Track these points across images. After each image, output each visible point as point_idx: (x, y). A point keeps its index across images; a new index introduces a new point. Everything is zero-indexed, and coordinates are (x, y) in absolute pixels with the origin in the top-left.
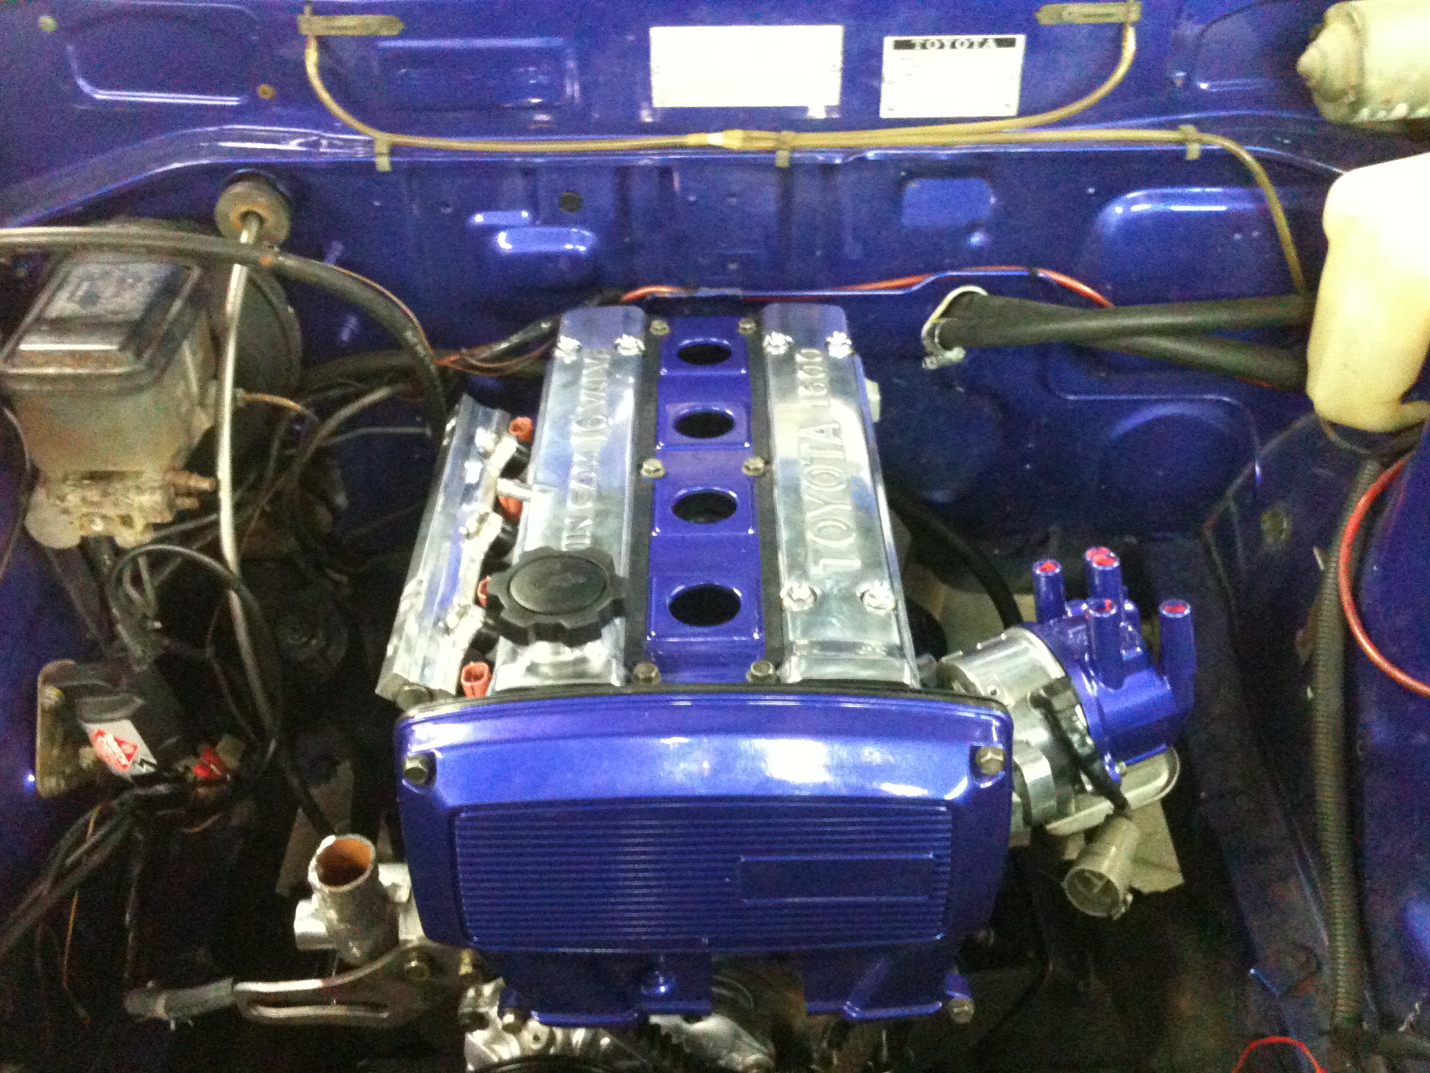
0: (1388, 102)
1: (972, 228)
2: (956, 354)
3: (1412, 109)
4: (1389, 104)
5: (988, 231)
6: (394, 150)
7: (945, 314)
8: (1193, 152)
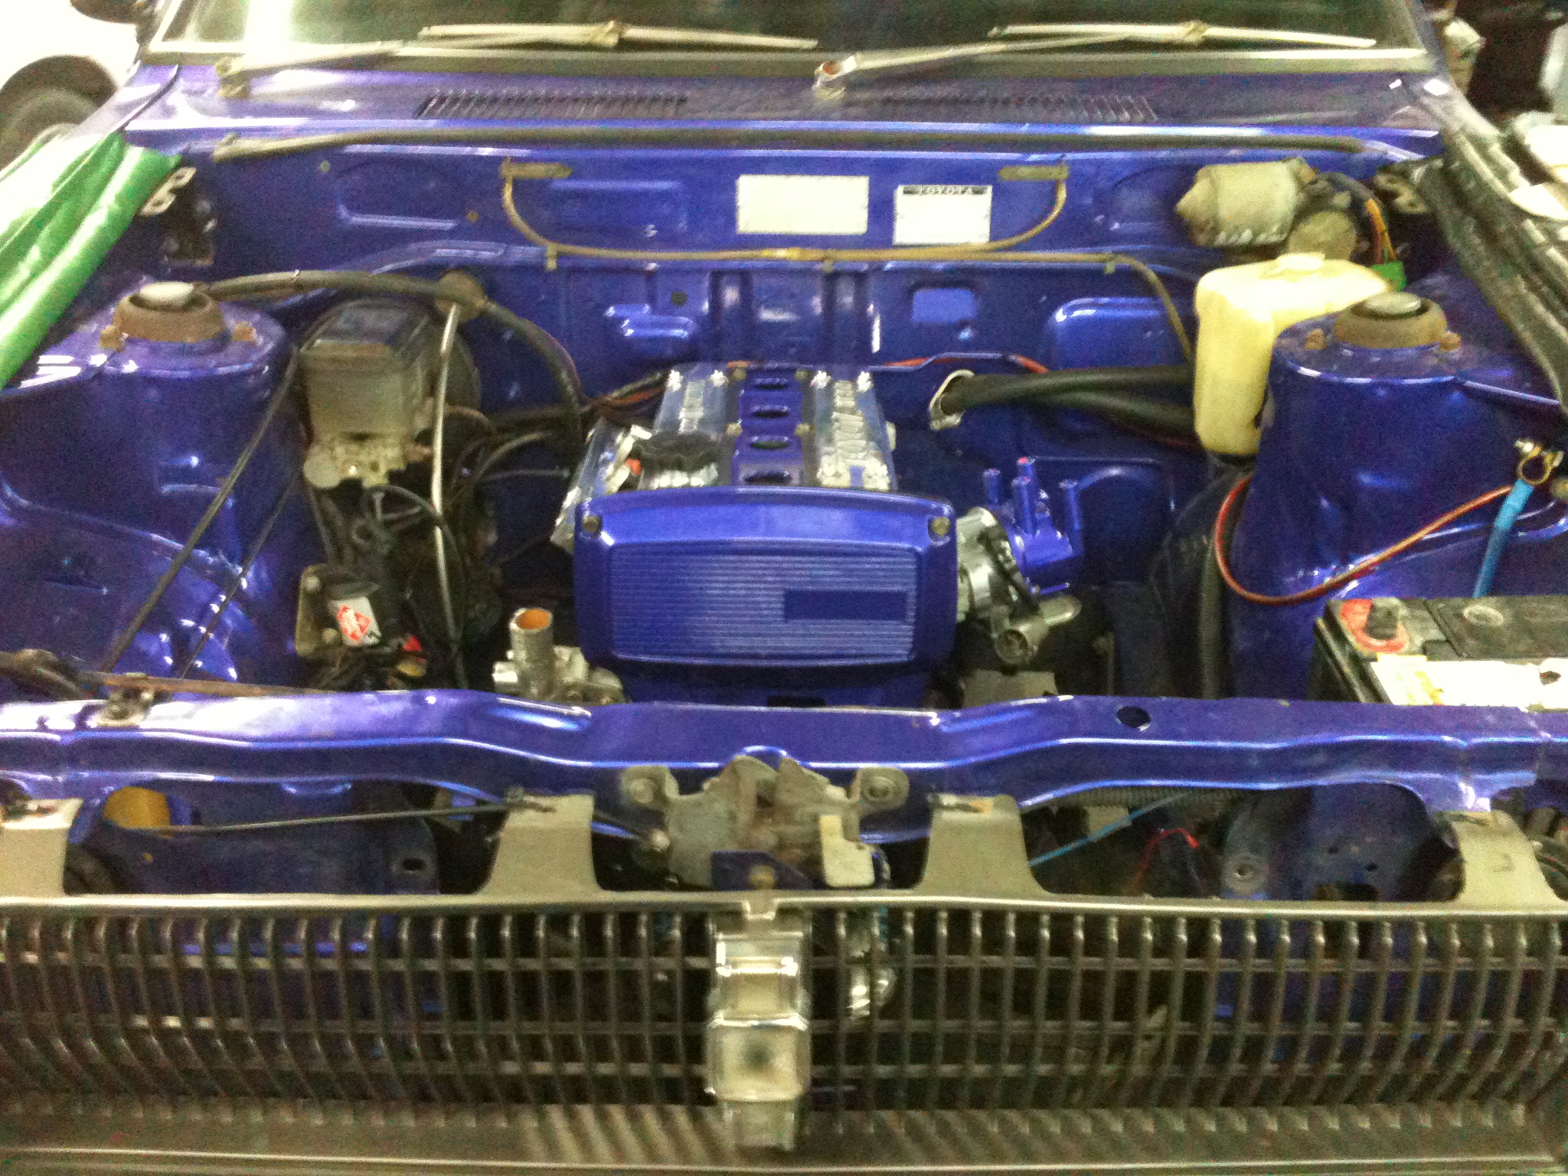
0: (1236, 228)
1: (962, 325)
2: (954, 420)
3: (1256, 234)
4: (1238, 230)
5: (974, 328)
6: (560, 256)
7: (947, 390)
8: (1110, 268)
